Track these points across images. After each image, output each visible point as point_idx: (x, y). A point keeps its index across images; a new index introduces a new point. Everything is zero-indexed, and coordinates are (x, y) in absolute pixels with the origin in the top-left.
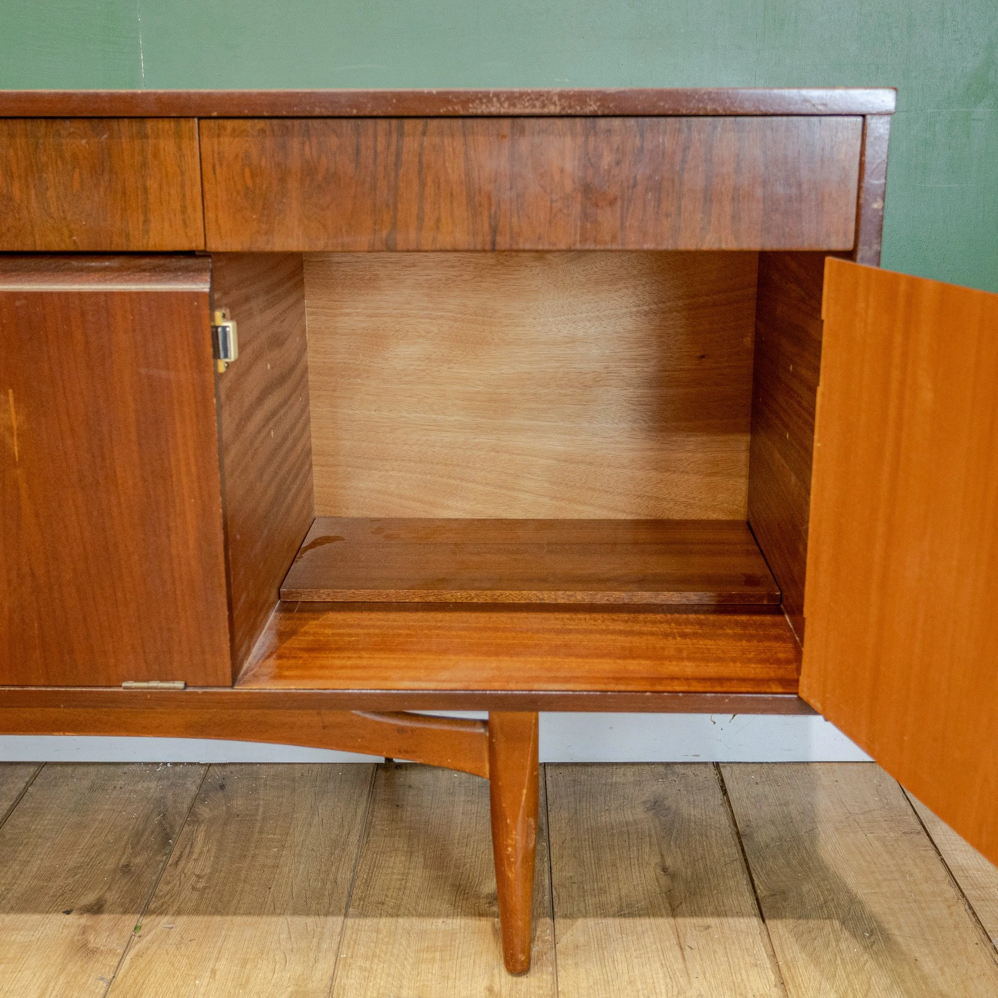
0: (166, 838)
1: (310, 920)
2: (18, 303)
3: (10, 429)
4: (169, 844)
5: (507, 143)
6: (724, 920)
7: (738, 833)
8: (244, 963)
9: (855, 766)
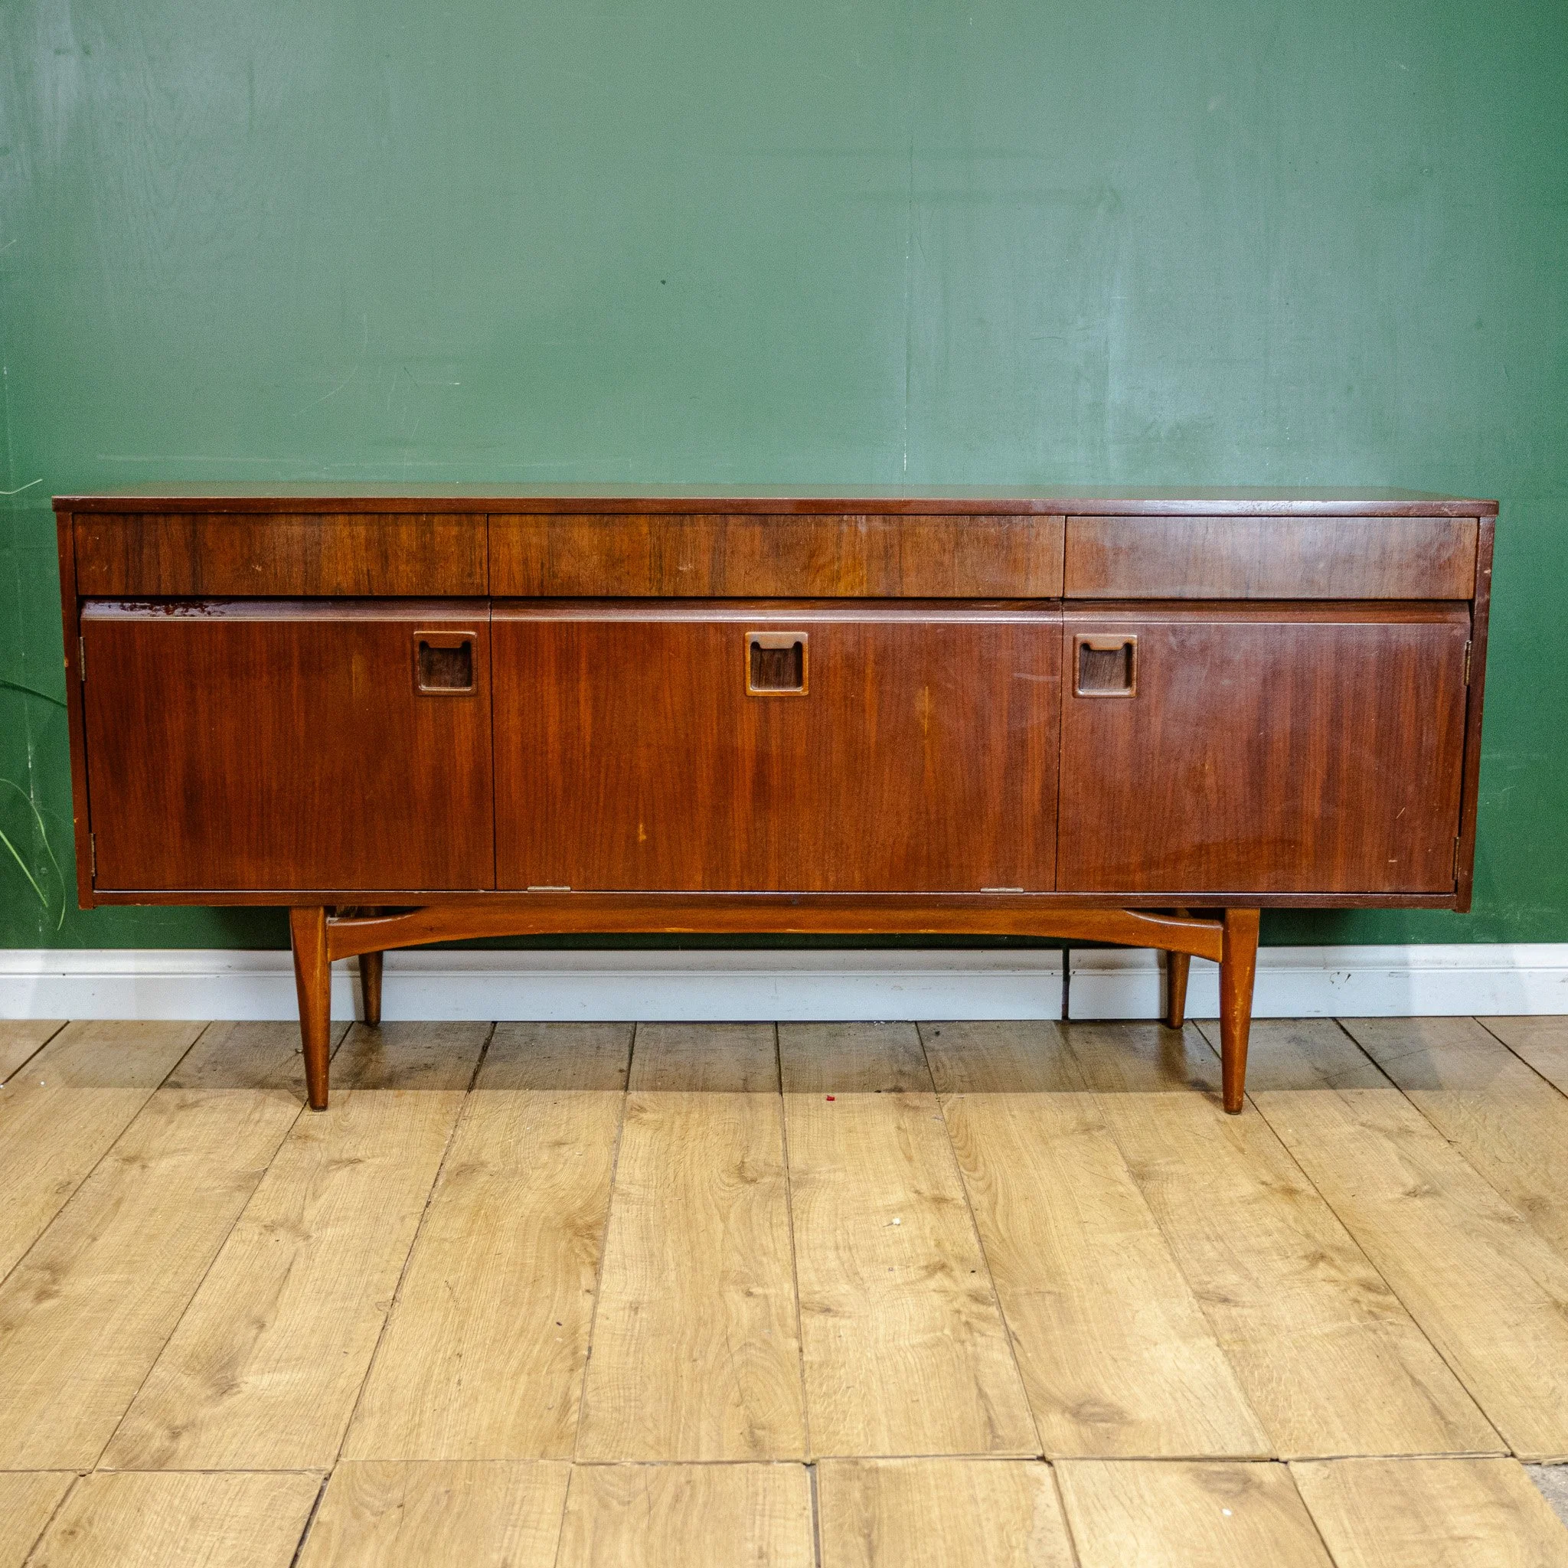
0: (918, 1060)
1: (1064, 1094)
2: (938, 631)
3: (923, 713)
4: (923, 1062)
6: (1372, 1090)
7: (1366, 1053)
8: (1031, 1112)
9: (1448, 1019)
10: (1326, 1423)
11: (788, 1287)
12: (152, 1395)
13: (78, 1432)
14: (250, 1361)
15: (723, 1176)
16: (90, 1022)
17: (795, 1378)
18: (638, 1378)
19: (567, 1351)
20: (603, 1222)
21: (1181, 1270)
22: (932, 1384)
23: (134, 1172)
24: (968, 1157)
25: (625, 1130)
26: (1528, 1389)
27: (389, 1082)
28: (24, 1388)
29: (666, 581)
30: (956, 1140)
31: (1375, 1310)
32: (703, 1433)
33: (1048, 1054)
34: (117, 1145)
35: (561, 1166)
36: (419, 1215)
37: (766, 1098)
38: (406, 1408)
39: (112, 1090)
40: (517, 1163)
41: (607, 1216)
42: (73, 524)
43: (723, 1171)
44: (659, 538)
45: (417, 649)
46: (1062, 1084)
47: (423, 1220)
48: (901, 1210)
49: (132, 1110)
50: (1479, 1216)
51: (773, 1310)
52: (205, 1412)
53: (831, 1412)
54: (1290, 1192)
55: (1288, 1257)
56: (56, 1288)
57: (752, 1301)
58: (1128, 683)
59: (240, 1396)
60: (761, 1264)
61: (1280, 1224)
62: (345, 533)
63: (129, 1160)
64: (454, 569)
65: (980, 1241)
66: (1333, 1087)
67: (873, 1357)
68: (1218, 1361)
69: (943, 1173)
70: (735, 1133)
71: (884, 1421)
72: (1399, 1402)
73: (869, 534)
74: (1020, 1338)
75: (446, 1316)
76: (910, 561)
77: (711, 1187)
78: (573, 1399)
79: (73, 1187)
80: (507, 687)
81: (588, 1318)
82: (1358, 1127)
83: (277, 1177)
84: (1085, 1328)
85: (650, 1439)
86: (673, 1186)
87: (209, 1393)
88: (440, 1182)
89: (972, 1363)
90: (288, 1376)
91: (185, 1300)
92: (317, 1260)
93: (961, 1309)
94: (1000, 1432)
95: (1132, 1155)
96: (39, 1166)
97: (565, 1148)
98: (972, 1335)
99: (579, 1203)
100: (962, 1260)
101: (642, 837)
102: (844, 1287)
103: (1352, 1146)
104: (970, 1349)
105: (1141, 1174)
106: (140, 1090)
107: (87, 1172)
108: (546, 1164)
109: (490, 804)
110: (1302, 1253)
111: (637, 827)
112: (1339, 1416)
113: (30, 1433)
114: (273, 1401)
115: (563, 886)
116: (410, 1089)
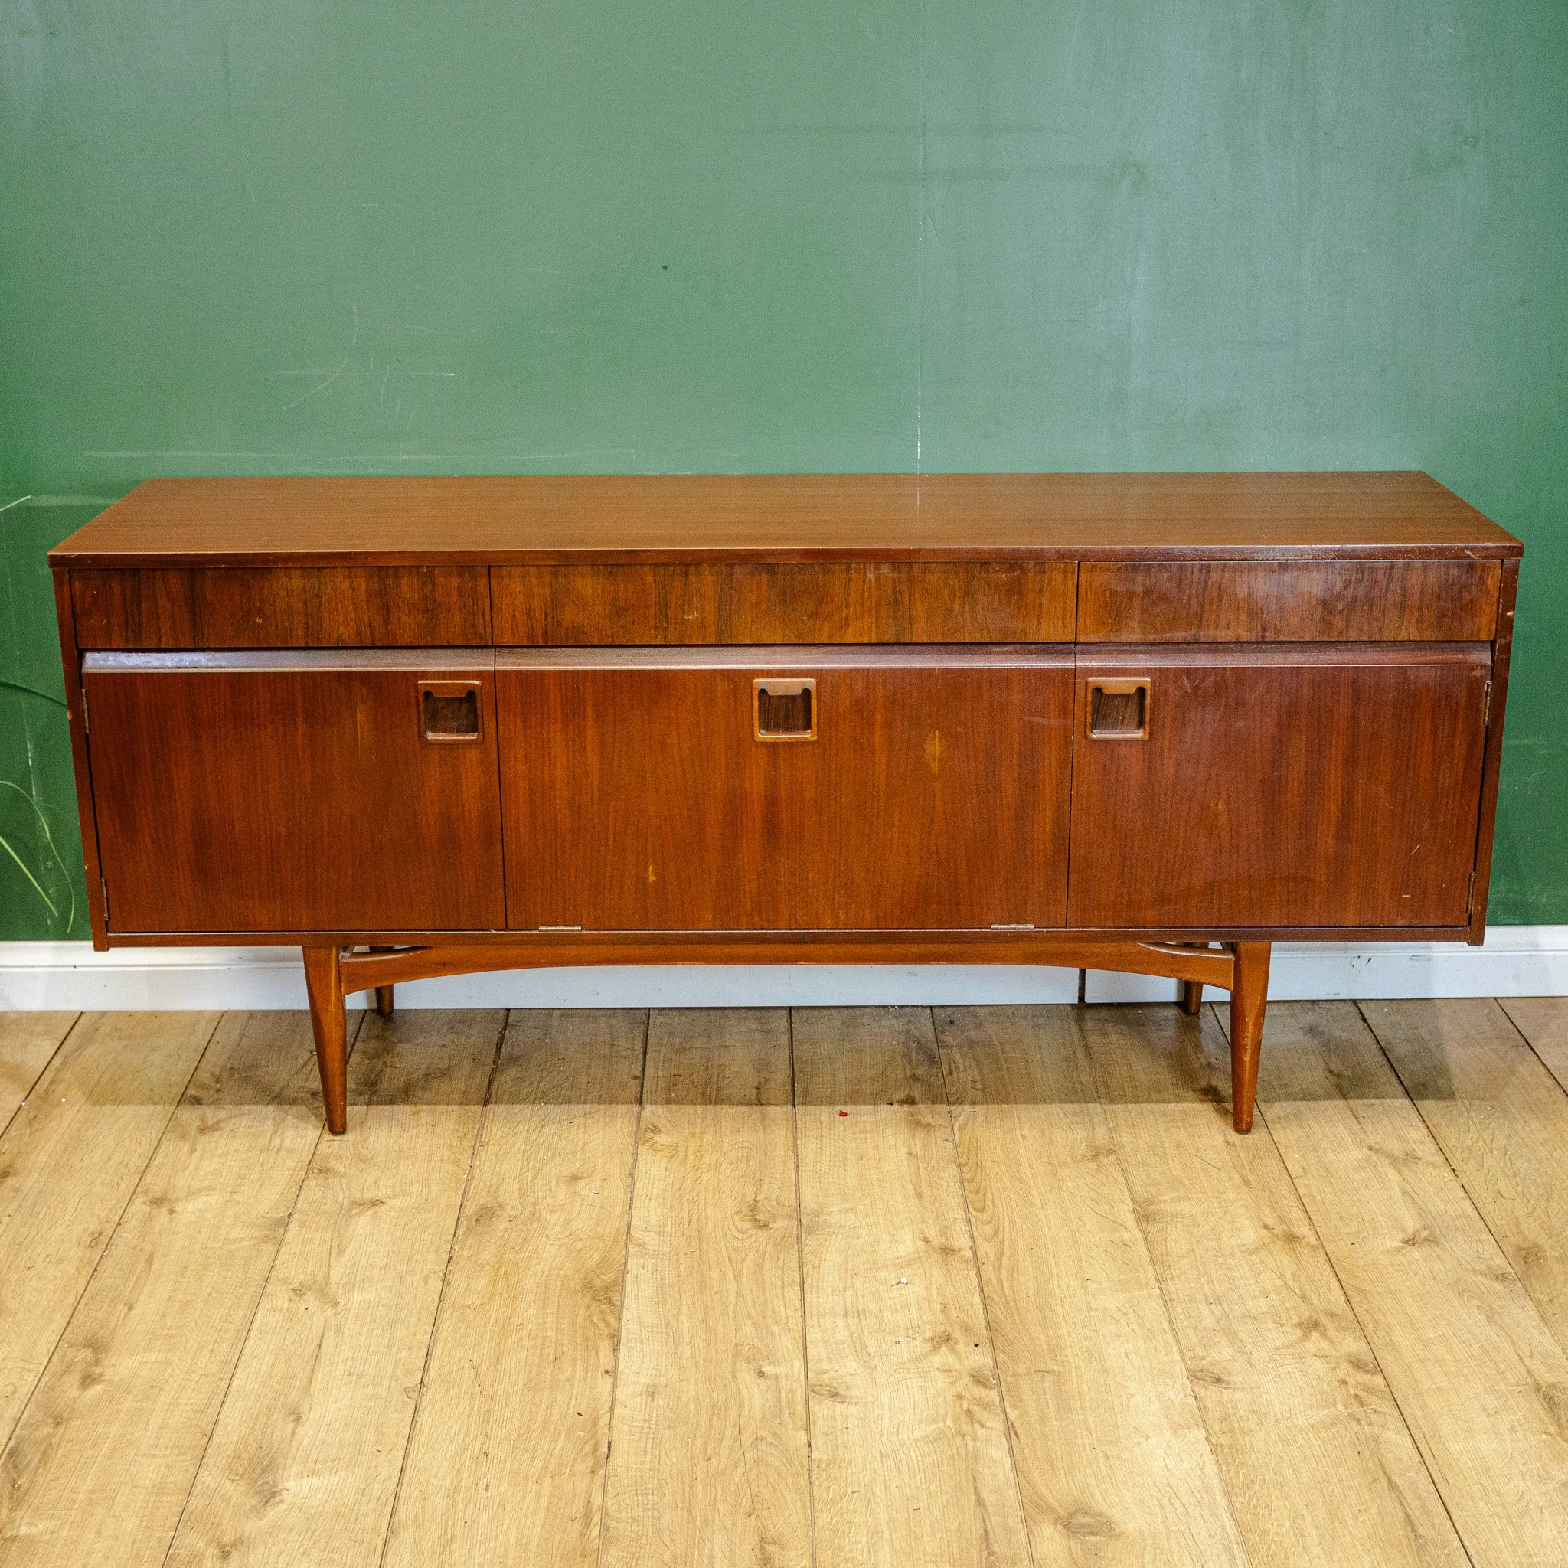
0: (932, 1059)
1: (1076, 1106)
2: (949, 676)
3: (934, 757)
4: (937, 1062)
5: (1276, 576)
6: (1384, 1101)
7: (1382, 1048)
8: (1043, 1131)
9: (1469, 1001)
10: (1303, 1535)
11: (798, 1364)
12: (200, 1506)
13: (134, 1552)
14: (289, 1462)
15: (736, 1219)
16: (104, 1014)
17: (803, 1481)
18: (656, 1482)
19: (588, 1448)
20: (618, 1284)
21: (1178, 1344)
22: (933, 1487)
23: (162, 1218)
24: (977, 1192)
25: (640, 1159)
26: (1499, 1494)
27: (405, 1094)
28: (81, 1496)
29: (671, 628)
30: (965, 1169)
31: (1362, 1394)
32: (717, 1548)
33: (1063, 1052)
34: (141, 1184)
35: (577, 1209)
36: (442, 1274)
37: (779, 1112)
38: (438, 1520)
39: (132, 1107)
40: (535, 1204)
41: (624, 1273)
42: (70, 580)
43: (735, 1213)
44: (663, 588)
45: (421, 699)
46: (1074, 1094)
47: (446, 1281)
48: (909, 1264)
49: (154, 1137)
50: (1475, 1271)
51: (784, 1394)
52: (250, 1526)
53: (837, 1523)
54: (1291, 1239)
55: (1282, 1325)
56: (99, 1370)
57: (764, 1384)
58: (1141, 724)
59: (283, 1506)
60: (772, 1334)
61: (1279, 1282)
62: (345, 586)
63: (157, 1202)
64: (457, 619)
65: (985, 1304)
66: (1345, 1097)
67: (878, 1455)
68: (1206, 1459)
69: (951, 1215)
70: (748, 1161)
71: (887, 1534)
72: (1374, 1510)
73: (878, 580)
74: (1019, 1431)
75: (472, 1404)
76: (919, 609)
77: (725, 1235)
78: (594, 1508)
79: (104, 1239)
80: (512, 735)
81: (607, 1407)
82: (1365, 1151)
83: (303, 1225)
84: (1081, 1418)
85: (667, 1557)
86: (687, 1233)
87: (254, 1502)
88: (461, 1231)
89: (971, 1462)
90: (326, 1481)
91: (224, 1385)
92: (346, 1334)
93: (964, 1394)
94: (996, 1548)
95: (1138, 1189)
96: (70, 1210)
97: (582, 1184)
98: (973, 1426)
99: (596, 1257)
100: (966, 1329)
101: (652, 878)
102: (853, 1366)
103: (1357, 1177)
104: (970, 1444)
105: (1145, 1216)
106: (160, 1107)
107: (117, 1218)
108: (563, 1205)
109: (499, 847)
110: (1296, 1320)
111: (646, 869)
112: (1317, 1528)
113: (90, 1553)
114: (313, 1511)
115: (574, 926)
116: (426, 1104)
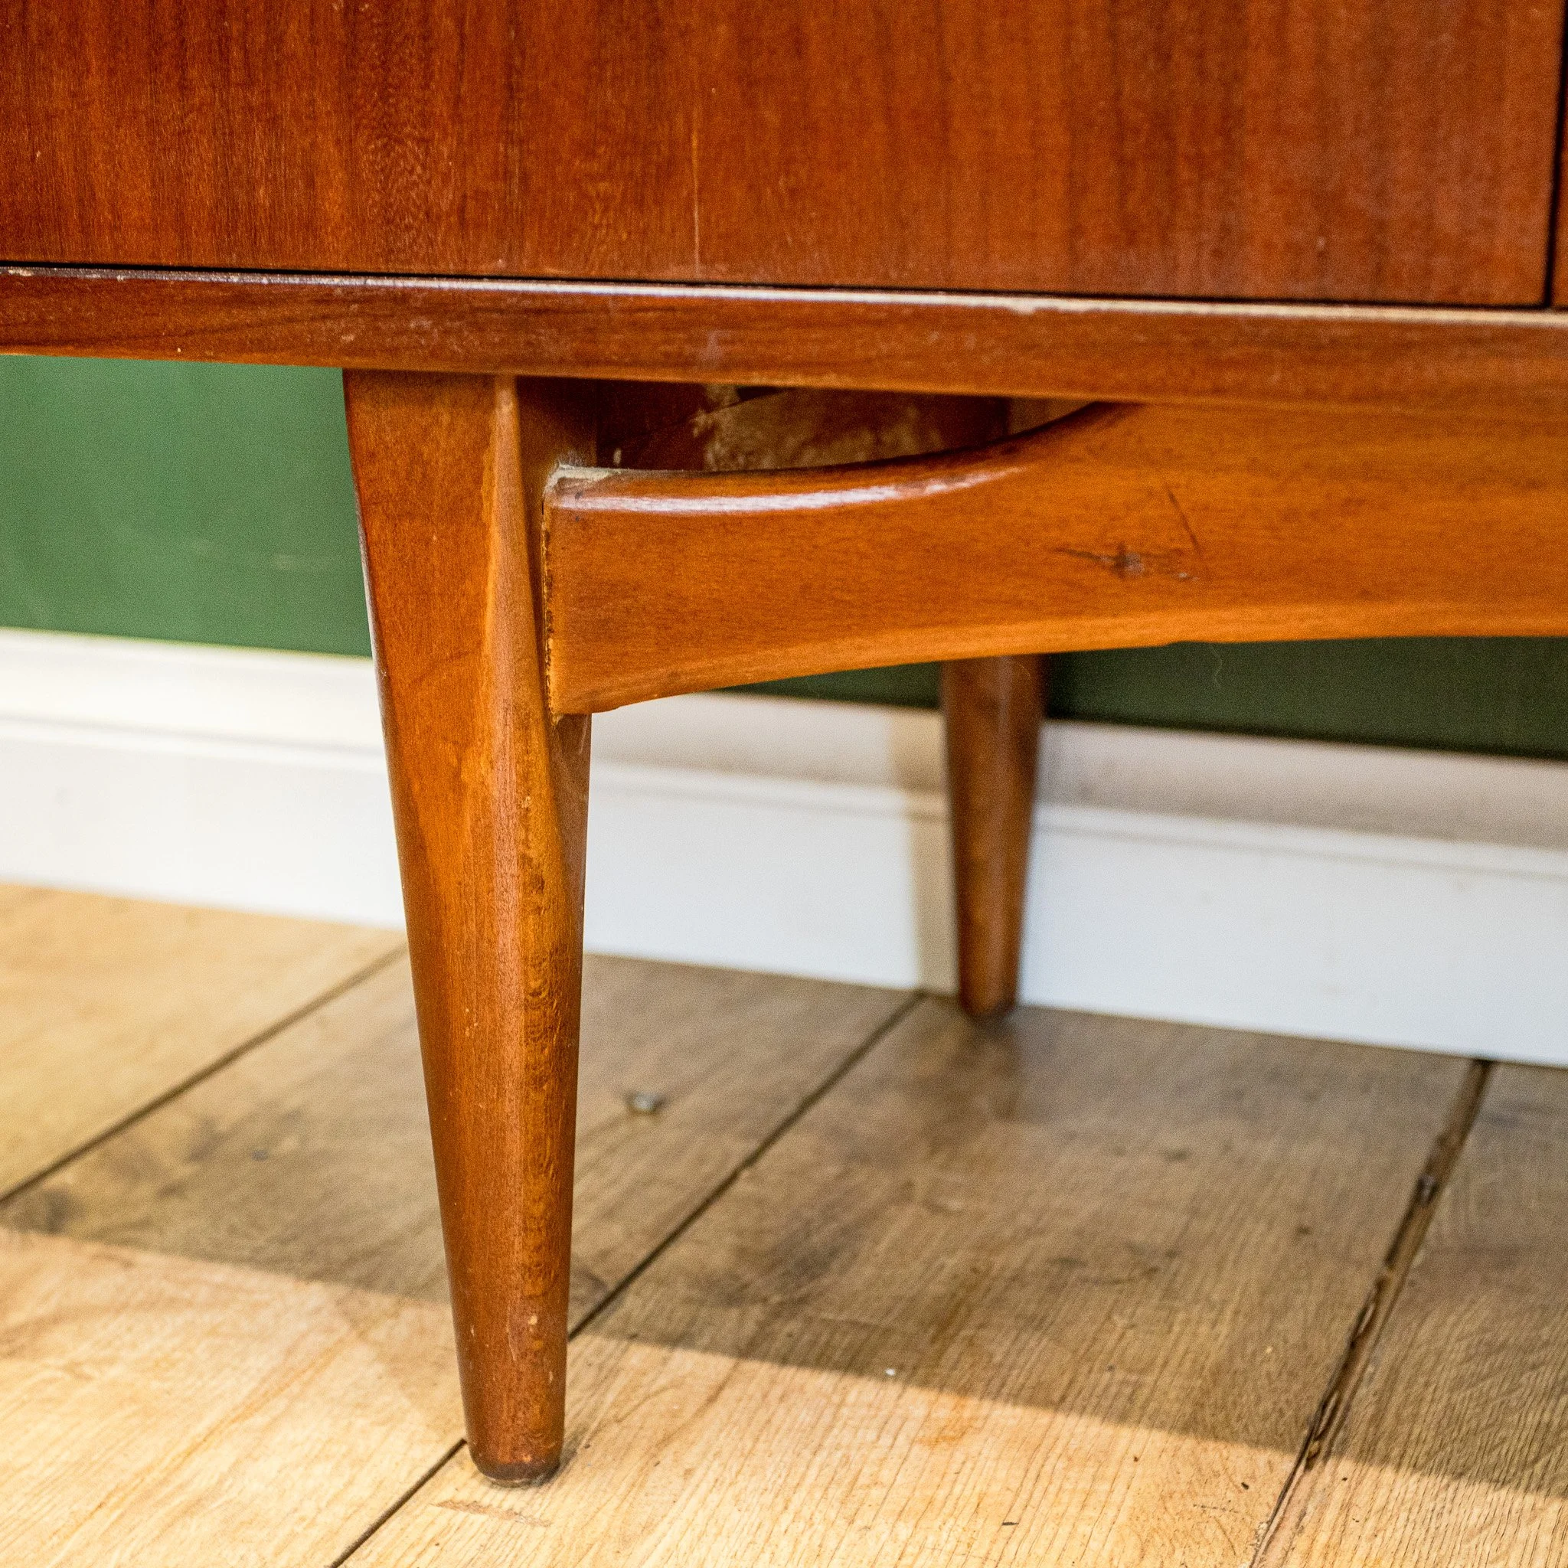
27: (932, 1335)
116: (1015, 1398)
